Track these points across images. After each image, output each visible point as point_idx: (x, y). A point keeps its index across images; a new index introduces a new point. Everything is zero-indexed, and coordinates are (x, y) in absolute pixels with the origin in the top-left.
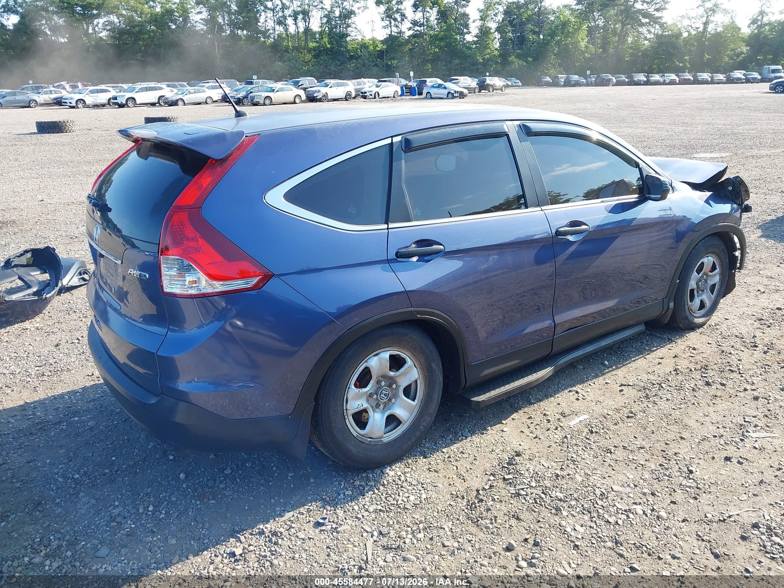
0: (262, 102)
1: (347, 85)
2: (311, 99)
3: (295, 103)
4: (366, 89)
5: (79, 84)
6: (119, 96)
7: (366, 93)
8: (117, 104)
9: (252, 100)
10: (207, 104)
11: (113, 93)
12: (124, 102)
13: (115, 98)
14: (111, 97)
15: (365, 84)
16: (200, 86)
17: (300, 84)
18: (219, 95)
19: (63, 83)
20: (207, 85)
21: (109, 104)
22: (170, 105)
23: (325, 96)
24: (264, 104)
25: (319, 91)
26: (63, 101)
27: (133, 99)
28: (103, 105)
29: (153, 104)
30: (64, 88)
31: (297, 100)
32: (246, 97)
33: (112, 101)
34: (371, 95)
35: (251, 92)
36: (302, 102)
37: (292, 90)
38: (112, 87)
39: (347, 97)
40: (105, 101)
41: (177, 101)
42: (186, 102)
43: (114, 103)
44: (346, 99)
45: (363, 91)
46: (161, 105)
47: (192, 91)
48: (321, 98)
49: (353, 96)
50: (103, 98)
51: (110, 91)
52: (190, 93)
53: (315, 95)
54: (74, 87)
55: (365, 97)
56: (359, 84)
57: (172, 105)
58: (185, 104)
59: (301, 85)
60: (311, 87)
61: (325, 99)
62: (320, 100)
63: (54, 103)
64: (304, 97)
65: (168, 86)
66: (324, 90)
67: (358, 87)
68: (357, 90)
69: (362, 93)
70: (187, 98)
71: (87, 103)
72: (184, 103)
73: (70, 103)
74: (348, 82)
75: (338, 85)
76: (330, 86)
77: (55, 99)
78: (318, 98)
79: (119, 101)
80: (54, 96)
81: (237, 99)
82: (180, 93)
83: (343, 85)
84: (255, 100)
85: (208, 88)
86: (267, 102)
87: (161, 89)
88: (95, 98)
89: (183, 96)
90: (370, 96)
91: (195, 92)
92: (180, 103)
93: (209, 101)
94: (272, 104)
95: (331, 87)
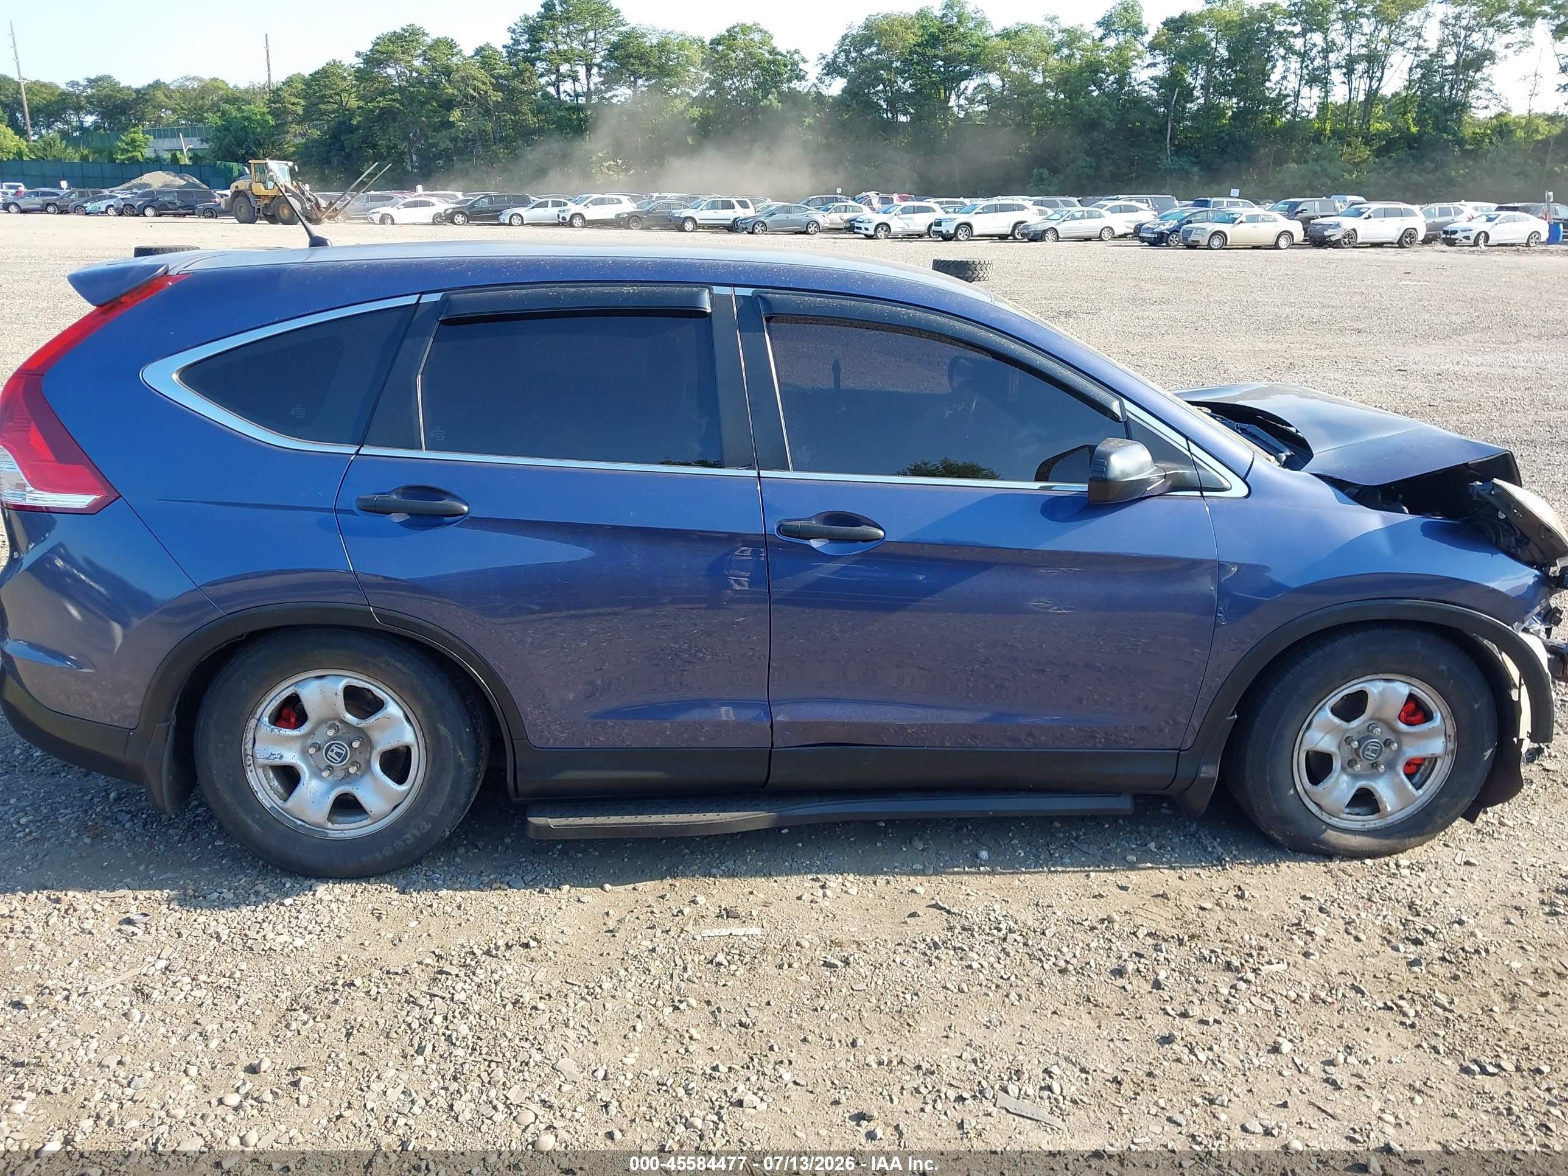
0: (1204, 242)
1: (1411, 213)
2: (1317, 240)
3: (1276, 247)
4: (1459, 223)
5: (895, 197)
6: (946, 220)
7: (1455, 232)
8: (939, 233)
9: (1185, 239)
10: (1102, 240)
11: (939, 214)
12: (952, 232)
13: (939, 224)
14: (933, 221)
15: (1459, 212)
16: (1098, 207)
17: (1300, 209)
18: (1129, 225)
19: (872, 194)
20: (1111, 204)
21: (928, 233)
22: (1030, 240)
23: (1352, 235)
24: (1209, 247)
25: (1338, 225)
26: (857, 225)
27: (969, 225)
28: (920, 236)
29: (1003, 237)
30: (869, 203)
31: (1283, 243)
32: (1175, 231)
33: (934, 228)
34: (1468, 238)
35: (1190, 222)
36: (1293, 245)
37: (1275, 220)
38: (941, 203)
39: (1406, 240)
40: (923, 228)
41: (1045, 231)
42: (1061, 236)
43: (936, 232)
44: (1400, 244)
45: (1449, 228)
46: (1015, 238)
47: (1078, 215)
48: (1339, 240)
49: (1421, 236)
50: (920, 222)
51: (934, 211)
52: (1073, 218)
53: (1326, 233)
54: (886, 201)
55: (1451, 243)
56: (1444, 212)
57: (1035, 241)
58: (1058, 239)
59: (1302, 211)
60: (1322, 217)
61: (1350, 240)
62: (1336, 245)
63: (846, 228)
64: (1299, 235)
65: (1035, 203)
66: (1348, 223)
67: (1438, 220)
68: (1430, 227)
69: (1446, 232)
70: (1064, 228)
71: (893, 230)
72: (1058, 237)
73: (866, 229)
74: (1416, 208)
75: (1387, 213)
76: (1366, 215)
77: (850, 221)
78: (1333, 239)
79: (943, 229)
80: (847, 216)
81: (1158, 233)
82: (1057, 216)
83: (1400, 213)
84: (1193, 237)
85: (1113, 210)
86: (1216, 242)
87: (1021, 208)
88: (907, 221)
89: (1058, 224)
90: (1464, 241)
91: (1082, 217)
92: (1050, 236)
93: (1106, 235)
94: (1224, 246)
95: (1369, 217)
